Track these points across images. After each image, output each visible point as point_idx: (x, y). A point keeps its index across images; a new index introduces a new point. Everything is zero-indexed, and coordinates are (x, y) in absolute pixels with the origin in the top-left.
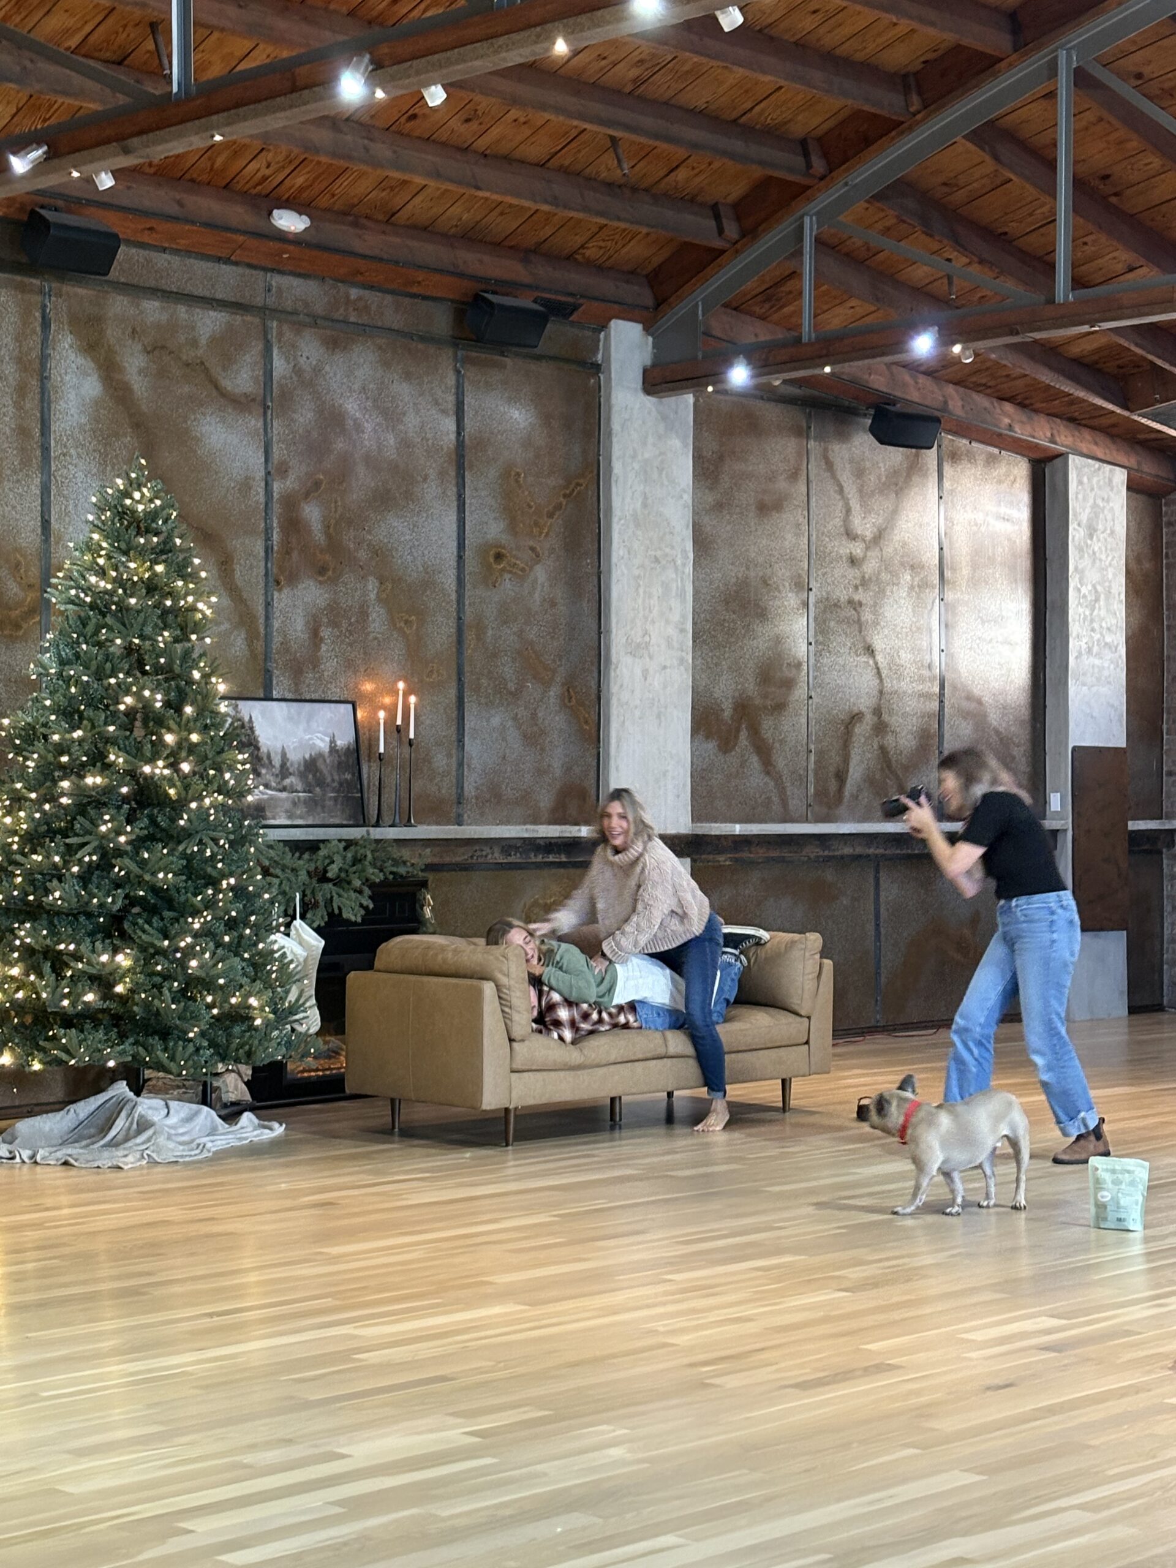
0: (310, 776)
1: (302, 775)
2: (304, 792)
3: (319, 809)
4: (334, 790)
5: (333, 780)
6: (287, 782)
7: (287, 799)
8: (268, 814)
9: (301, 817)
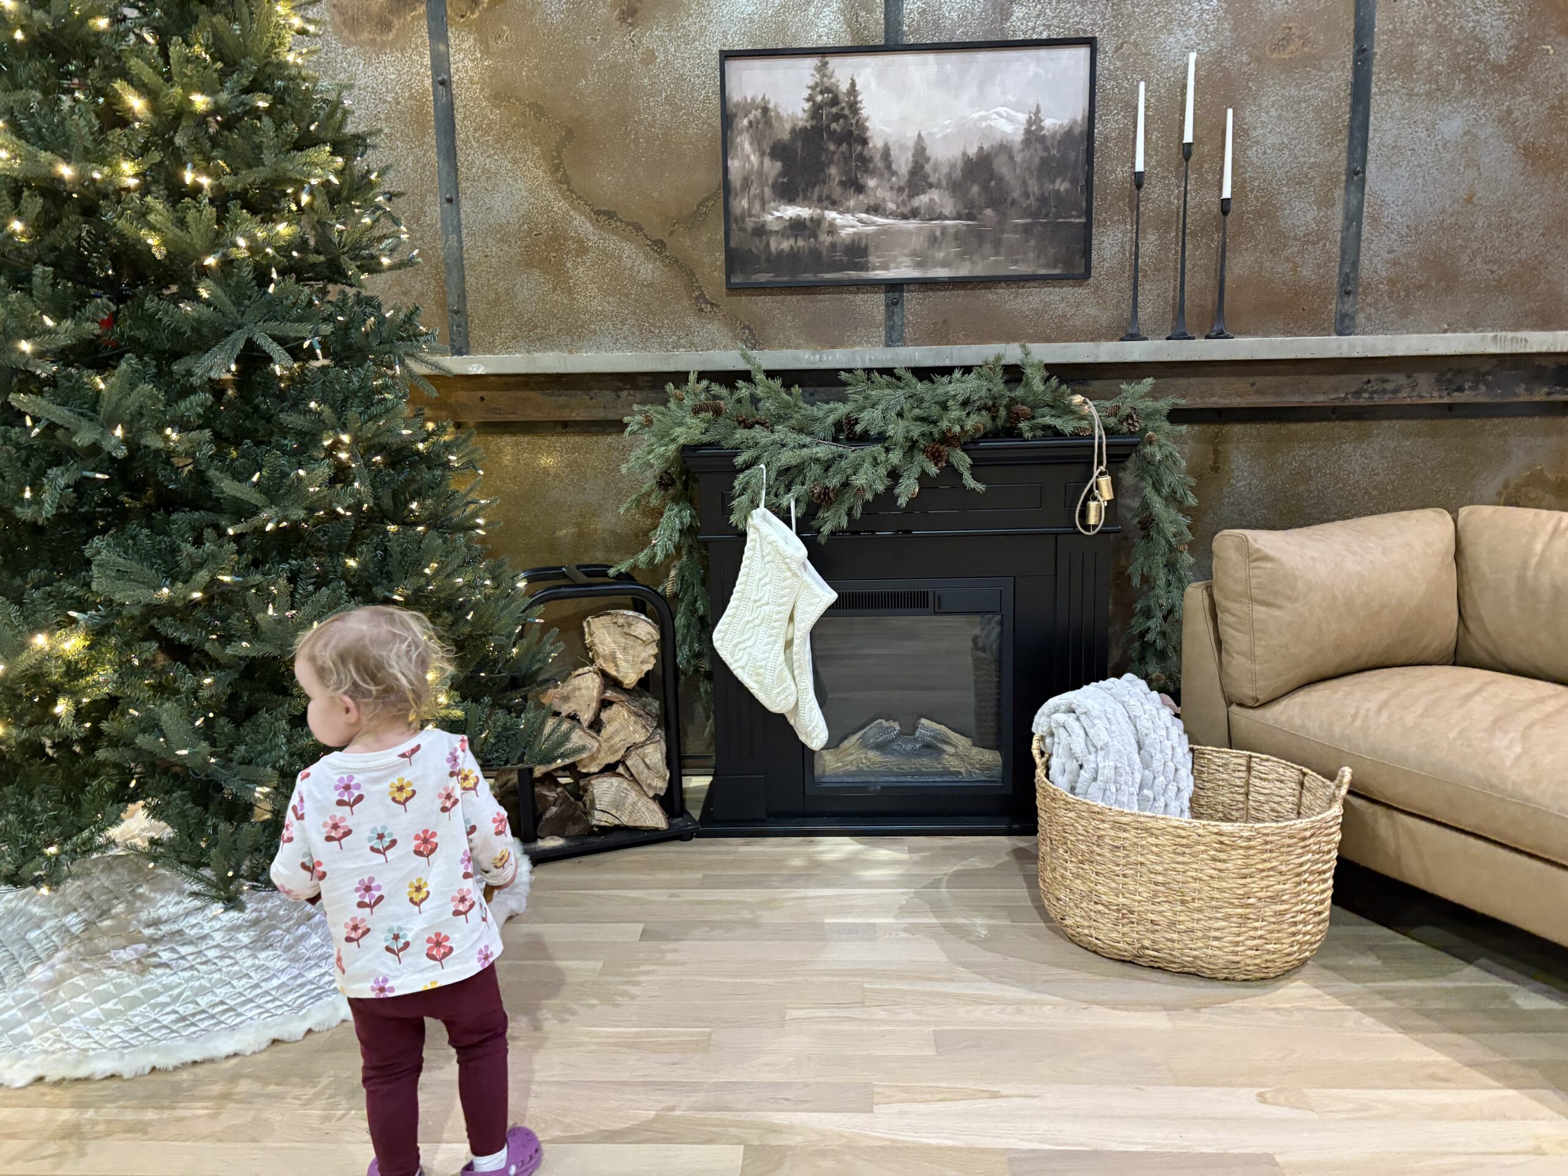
0: (975, 189)
1: (956, 187)
2: (959, 217)
3: (988, 248)
4: (1026, 212)
5: (1026, 195)
6: (922, 200)
7: (919, 230)
8: (873, 259)
9: (945, 264)
